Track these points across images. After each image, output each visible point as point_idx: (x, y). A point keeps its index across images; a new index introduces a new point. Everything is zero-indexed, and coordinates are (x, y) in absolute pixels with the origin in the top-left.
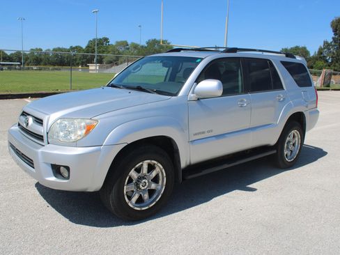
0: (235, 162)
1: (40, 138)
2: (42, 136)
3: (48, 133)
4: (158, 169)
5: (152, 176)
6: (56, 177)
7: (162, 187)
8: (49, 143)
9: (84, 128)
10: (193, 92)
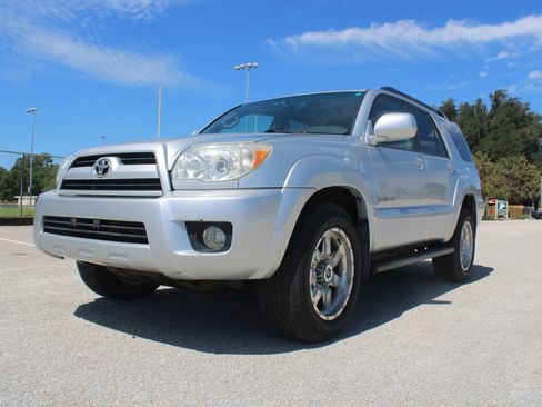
2: (158, 180)
3: (170, 172)
4: (342, 249)
5: (336, 260)
6: (196, 249)
7: (348, 283)
8: (173, 189)
9: (250, 157)
10: (372, 132)
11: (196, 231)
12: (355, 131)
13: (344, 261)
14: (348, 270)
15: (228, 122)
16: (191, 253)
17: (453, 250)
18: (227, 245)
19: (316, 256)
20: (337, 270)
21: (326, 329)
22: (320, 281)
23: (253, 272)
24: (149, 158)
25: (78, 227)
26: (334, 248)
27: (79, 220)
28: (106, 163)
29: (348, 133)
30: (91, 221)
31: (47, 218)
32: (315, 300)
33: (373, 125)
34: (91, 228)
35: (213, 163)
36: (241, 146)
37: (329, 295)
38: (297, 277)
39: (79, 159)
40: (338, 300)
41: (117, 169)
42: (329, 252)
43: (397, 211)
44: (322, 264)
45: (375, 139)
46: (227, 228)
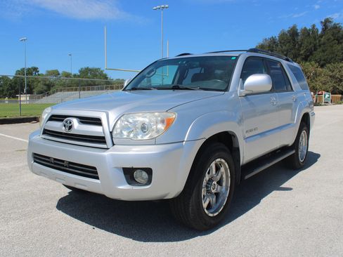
0: (272, 161)
1: (101, 140)
2: (104, 138)
3: (111, 133)
4: (222, 169)
5: (219, 177)
6: (130, 184)
7: (227, 189)
8: (114, 144)
9: (163, 122)
10: (242, 88)
11: (130, 174)
12: (231, 89)
13: (224, 176)
14: (227, 182)
15: (149, 73)
16: (126, 187)
17: (294, 152)
18: (149, 181)
19: (207, 177)
20: (220, 183)
21: (213, 222)
22: (208, 192)
23: (166, 195)
24: (97, 122)
25: (55, 164)
26: (218, 169)
27: (55, 159)
28: (70, 123)
29: (226, 89)
30: (63, 161)
31: (35, 154)
32: (205, 205)
33: (244, 83)
34: (63, 166)
35: (139, 126)
36: (156, 114)
37: (214, 199)
38: (194, 195)
39: (53, 116)
40: (220, 200)
41: (78, 127)
42: (214, 172)
43: (259, 136)
44: (211, 180)
45: (244, 92)
46: (149, 171)
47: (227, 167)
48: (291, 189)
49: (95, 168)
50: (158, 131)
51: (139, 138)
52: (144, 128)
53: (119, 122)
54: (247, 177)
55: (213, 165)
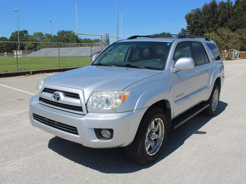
0: (192, 115)
1: (79, 109)
2: (81, 107)
3: (86, 104)
4: (159, 124)
5: (156, 129)
6: (99, 138)
7: (162, 136)
8: (88, 112)
9: (120, 97)
10: (174, 67)
11: (99, 132)
12: (166, 68)
13: (160, 128)
14: (162, 132)
15: (109, 52)
16: (97, 140)
17: (209, 105)
18: (111, 137)
19: (149, 131)
20: (157, 133)
21: (152, 159)
22: (150, 139)
23: (122, 145)
24: (76, 96)
25: (48, 122)
26: (156, 124)
27: (48, 119)
28: (58, 95)
29: (163, 69)
30: (54, 121)
31: (34, 114)
32: (147, 149)
33: (175, 63)
34: (54, 124)
35: (104, 99)
36: (116, 92)
37: (154, 144)
39: (46, 89)
40: (157, 144)
41: (63, 99)
42: (153, 127)
43: (184, 99)
44: (151, 132)
45: (175, 70)
46: (111, 131)
47: (162, 122)
48: (205, 133)
49: (76, 128)
50: (117, 104)
51: (105, 108)
52: (107, 101)
53: (91, 97)
54: (175, 127)
55: (153, 123)
